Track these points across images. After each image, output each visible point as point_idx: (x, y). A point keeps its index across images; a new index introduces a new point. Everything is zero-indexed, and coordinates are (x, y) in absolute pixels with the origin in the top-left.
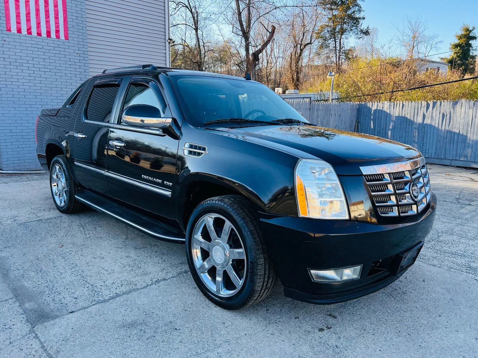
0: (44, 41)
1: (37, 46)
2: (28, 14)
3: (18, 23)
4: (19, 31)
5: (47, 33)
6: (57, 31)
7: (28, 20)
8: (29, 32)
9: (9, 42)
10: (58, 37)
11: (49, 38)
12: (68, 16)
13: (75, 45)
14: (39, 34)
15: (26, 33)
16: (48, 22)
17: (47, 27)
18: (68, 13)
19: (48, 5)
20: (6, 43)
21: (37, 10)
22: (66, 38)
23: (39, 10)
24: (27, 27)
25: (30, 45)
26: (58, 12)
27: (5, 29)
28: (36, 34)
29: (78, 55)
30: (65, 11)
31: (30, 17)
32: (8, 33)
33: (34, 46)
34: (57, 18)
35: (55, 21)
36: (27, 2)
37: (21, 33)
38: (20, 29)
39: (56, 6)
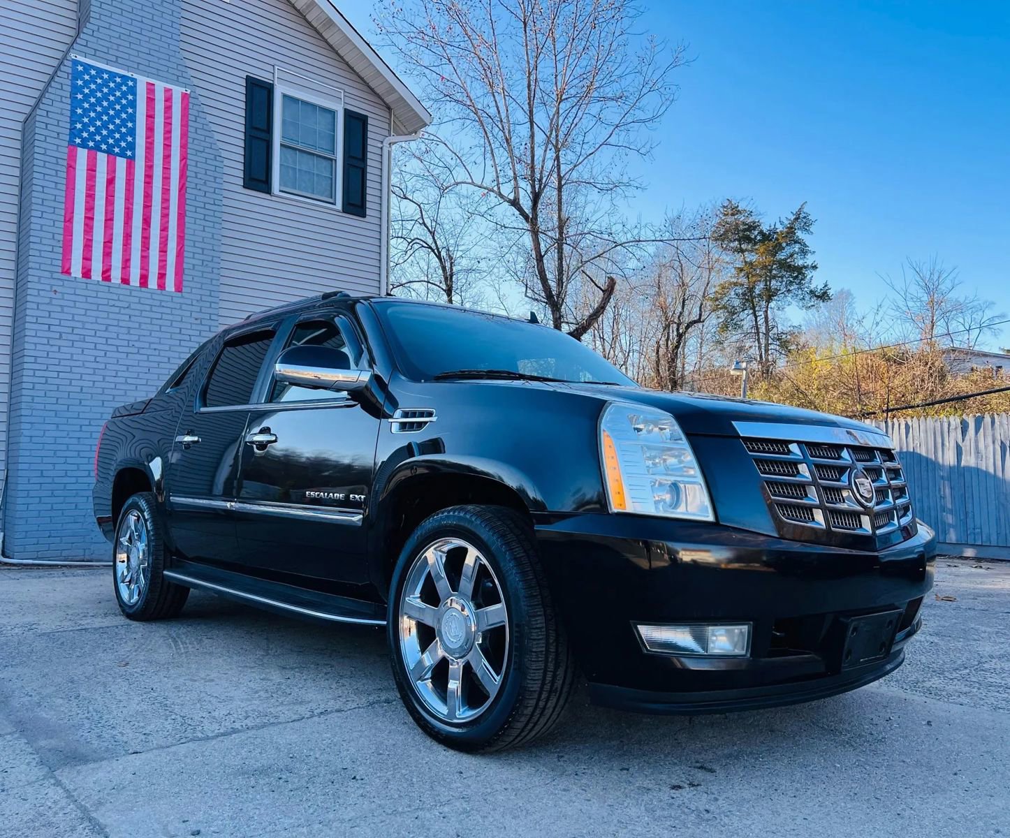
0: (134, 293)
1: (117, 304)
2: (108, 243)
3: (87, 258)
4: (87, 273)
5: (141, 279)
6: (162, 276)
7: (107, 254)
8: (106, 276)
9: (63, 294)
10: (161, 286)
11: (143, 289)
12: (186, 248)
13: (194, 303)
14: (125, 281)
15: (100, 279)
16: (145, 258)
17: (142, 268)
18: (186, 243)
19: (150, 227)
20: (59, 296)
21: (127, 236)
22: (179, 288)
23: (131, 236)
24: (103, 267)
25: (105, 302)
26: (167, 240)
27: (60, 270)
28: (119, 281)
29: (199, 322)
30: (181, 238)
31: (111, 248)
32: (64, 277)
33: (112, 303)
34: (163, 250)
35: (160, 256)
36: (109, 220)
37: (90, 278)
38: (90, 270)
39: (164, 229)
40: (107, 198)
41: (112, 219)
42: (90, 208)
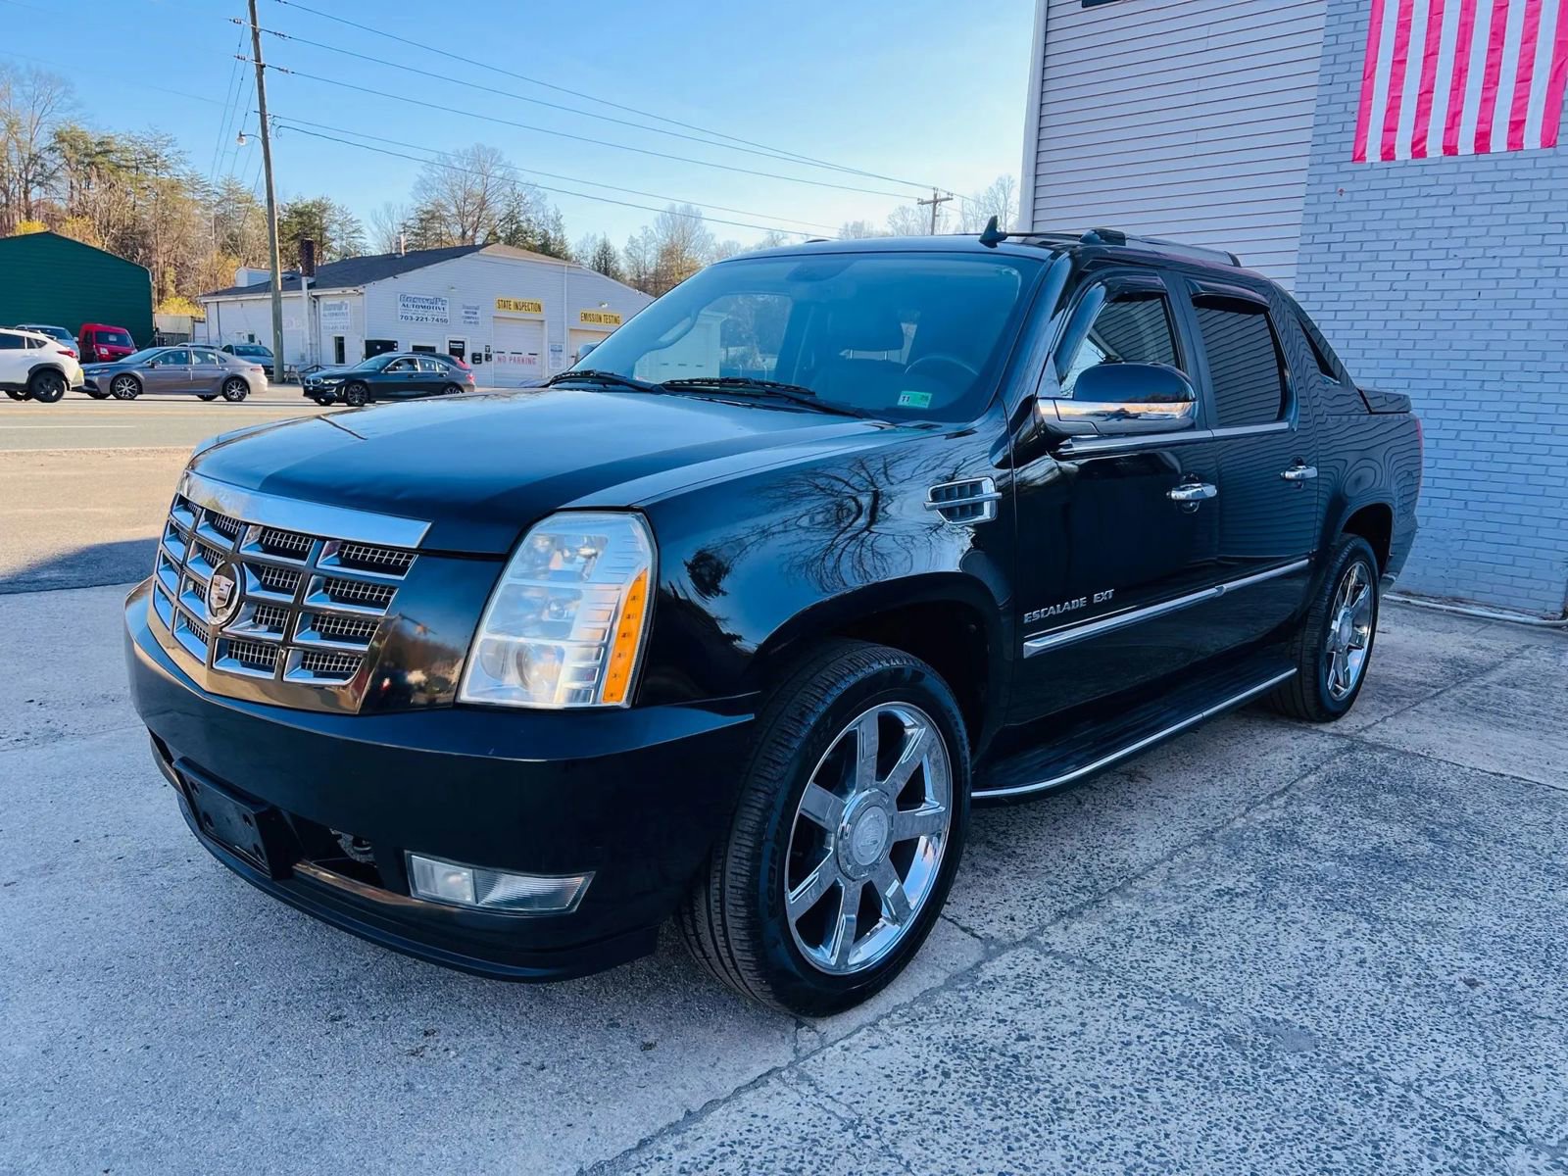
0: (1464, 167)
1: (1435, 191)
2: (1426, 94)
3: (1390, 129)
4: (1388, 153)
5: (1477, 140)
6: (1517, 126)
7: (1423, 112)
8: (1418, 149)
9: (1352, 193)
10: (1515, 144)
11: (1482, 157)
14: (1450, 149)
15: (1408, 156)
16: (1488, 102)
17: (1480, 121)
19: (1502, 44)
20: (1346, 197)
21: (1460, 73)
22: (1549, 141)
23: (1466, 70)
24: (1414, 135)
25: (1415, 192)
26: (1533, 57)
27: (1350, 157)
28: (1439, 153)
31: (1429, 101)
32: (1357, 166)
33: (1425, 191)
34: (1524, 79)
35: (1516, 91)
36: (1431, 55)
37: (1393, 159)
38: (1392, 148)
39: (1529, 38)
40: (1430, 18)
41: (1435, 53)
42: (1401, 46)
